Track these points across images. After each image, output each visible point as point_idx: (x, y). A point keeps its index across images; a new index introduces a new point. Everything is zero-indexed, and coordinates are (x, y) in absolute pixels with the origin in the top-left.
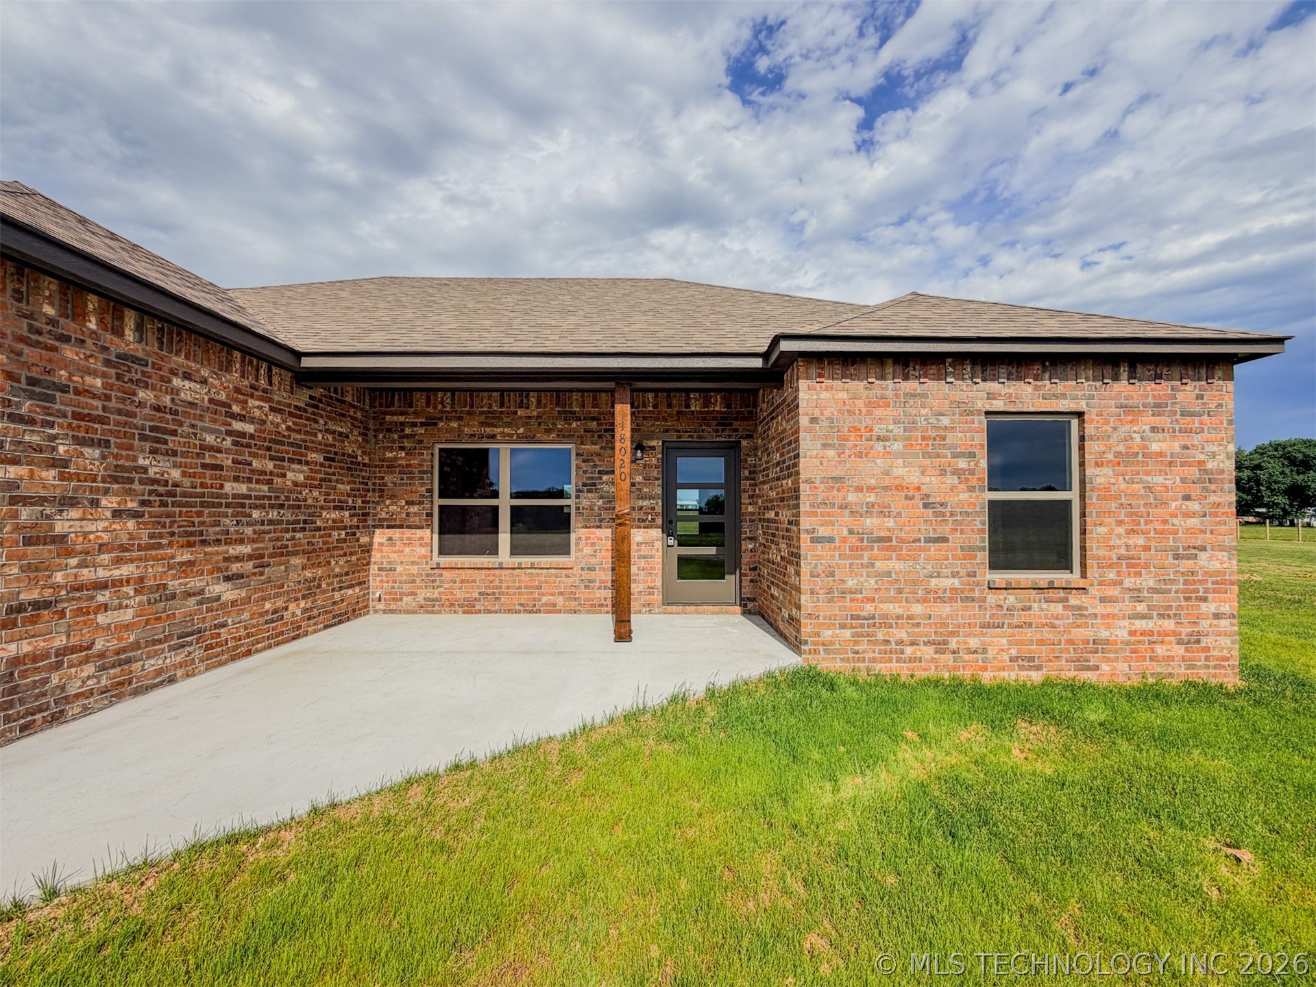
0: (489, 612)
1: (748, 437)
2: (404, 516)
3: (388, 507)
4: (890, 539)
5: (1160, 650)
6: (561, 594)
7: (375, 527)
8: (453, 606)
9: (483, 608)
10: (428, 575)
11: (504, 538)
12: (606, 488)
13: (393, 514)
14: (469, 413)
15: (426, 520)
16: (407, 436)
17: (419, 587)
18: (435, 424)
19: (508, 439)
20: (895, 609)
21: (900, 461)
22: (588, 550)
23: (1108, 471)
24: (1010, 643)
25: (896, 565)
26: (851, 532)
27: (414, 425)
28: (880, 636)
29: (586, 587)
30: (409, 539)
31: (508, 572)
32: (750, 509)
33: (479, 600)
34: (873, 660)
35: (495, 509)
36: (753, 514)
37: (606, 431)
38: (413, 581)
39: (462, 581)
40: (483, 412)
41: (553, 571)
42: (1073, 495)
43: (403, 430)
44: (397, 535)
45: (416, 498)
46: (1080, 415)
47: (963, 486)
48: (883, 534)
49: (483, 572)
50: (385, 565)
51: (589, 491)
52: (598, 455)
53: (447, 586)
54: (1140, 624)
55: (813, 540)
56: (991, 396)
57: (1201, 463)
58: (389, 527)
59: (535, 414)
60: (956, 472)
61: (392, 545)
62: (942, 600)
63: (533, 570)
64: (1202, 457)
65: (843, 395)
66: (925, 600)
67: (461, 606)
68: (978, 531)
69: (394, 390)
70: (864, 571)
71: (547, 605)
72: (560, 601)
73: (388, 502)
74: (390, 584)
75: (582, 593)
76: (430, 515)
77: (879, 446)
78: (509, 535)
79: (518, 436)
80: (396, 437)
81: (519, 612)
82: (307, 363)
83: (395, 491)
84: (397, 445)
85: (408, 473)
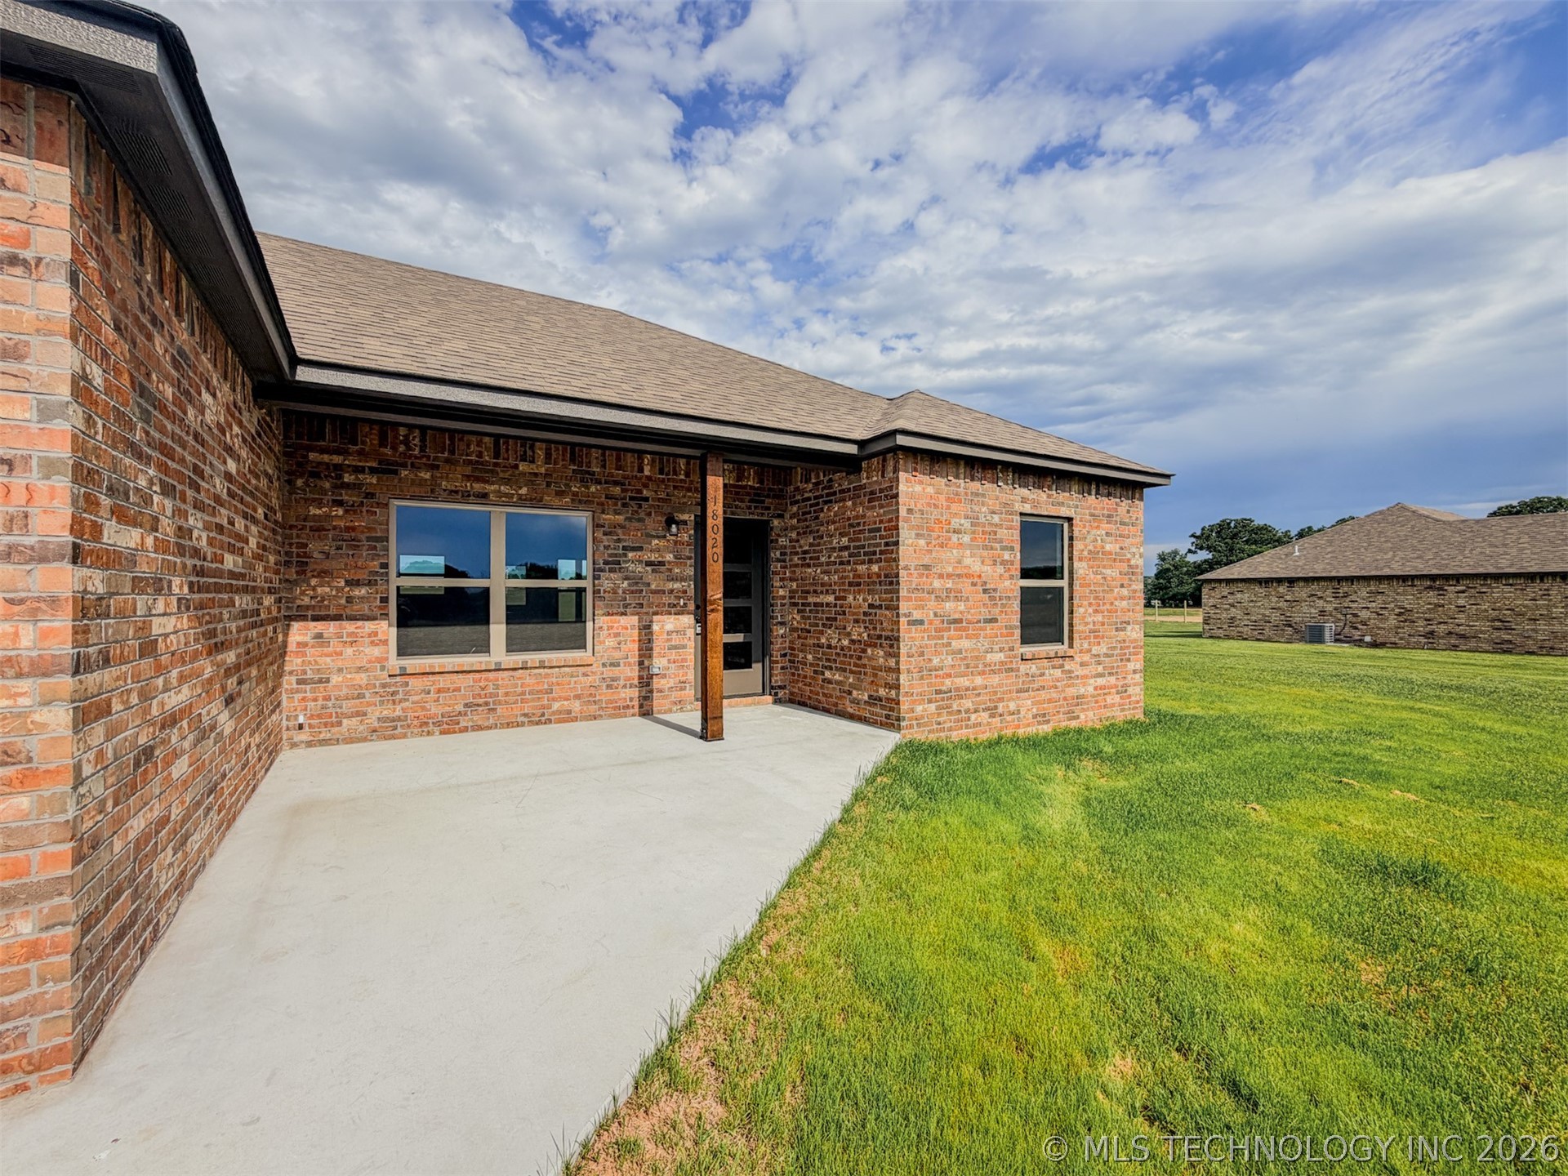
0: (480, 728)
1: (781, 516)
2: (343, 601)
3: (314, 589)
4: (961, 621)
5: (1109, 700)
6: (577, 697)
7: (290, 618)
8: (425, 726)
9: (471, 724)
10: (384, 686)
11: (498, 630)
12: (631, 567)
13: (322, 601)
14: (447, 461)
15: (380, 608)
16: (347, 486)
17: (369, 704)
18: (395, 472)
19: (505, 500)
20: (964, 682)
21: (968, 552)
22: (610, 642)
23: (1084, 564)
24: (1033, 704)
25: (965, 644)
26: (936, 615)
27: (358, 470)
28: (955, 707)
29: (608, 687)
30: (350, 635)
31: (506, 674)
32: (781, 592)
33: (465, 714)
34: (950, 729)
35: (485, 592)
36: (784, 597)
37: (632, 498)
38: (360, 696)
39: (439, 691)
40: (470, 462)
41: (567, 669)
42: (1065, 583)
43: (340, 477)
44: (331, 630)
45: (363, 575)
46: (1070, 520)
47: (1007, 575)
48: (957, 616)
49: (471, 676)
50: (309, 675)
51: (611, 571)
52: (623, 527)
53: (416, 698)
54: (1100, 681)
55: (910, 623)
56: (1024, 500)
57: (1129, 560)
58: (316, 619)
59: (543, 470)
60: (1003, 563)
61: (321, 645)
62: (993, 672)
63: (542, 670)
64: (1129, 556)
65: (930, 490)
66: (983, 673)
67: (437, 724)
68: (1013, 615)
69: (323, 417)
70: (945, 649)
71: (559, 712)
72: (576, 706)
73: (313, 582)
74: (320, 702)
75: (604, 695)
76: (385, 600)
77: (955, 537)
78: (504, 626)
79: (520, 497)
80: (327, 485)
81: (523, 724)
82: (304, 374)
83: (326, 565)
84: (329, 497)
85: (350, 539)
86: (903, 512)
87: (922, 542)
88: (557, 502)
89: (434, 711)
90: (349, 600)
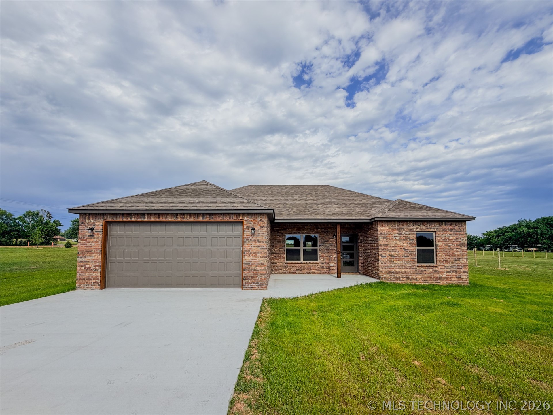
0: (299, 274)
1: (360, 233)
3: (275, 249)
4: (397, 257)
5: (453, 279)
6: (316, 269)
7: (272, 253)
8: (290, 272)
9: (297, 273)
10: (284, 265)
11: (302, 256)
12: (326, 245)
13: (276, 251)
14: (293, 227)
16: (279, 233)
18: (286, 229)
19: (303, 233)
20: (398, 270)
21: (399, 241)
22: (322, 259)
23: (441, 243)
24: (422, 277)
25: (398, 262)
26: (389, 255)
27: (281, 230)
28: (395, 276)
29: (322, 268)
30: (280, 257)
31: (303, 264)
32: (361, 250)
33: (297, 271)
34: (394, 281)
35: (300, 249)
36: (361, 251)
37: (326, 231)
38: (281, 267)
39: (292, 267)
40: (297, 227)
41: (314, 264)
42: (434, 248)
43: (278, 231)
44: (277, 255)
45: (281, 247)
46: (435, 232)
47: (412, 246)
48: (396, 256)
49: (298, 264)
50: (274, 263)
51: (322, 245)
52: (324, 237)
53: (289, 268)
54: (448, 274)
55: (381, 257)
56: (417, 228)
58: (275, 254)
59: (309, 227)
60: (410, 243)
61: (276, 258)
62: (408, 269)
63: (310, 264)
64: (460, 240)
65: (387, 228)
66: (404, 269)
67: (292, 272)
68: (415, 255)
70: (392, 263)
71: (312, 272)
72: (316, 271)
74: (276, 267)
75: (321, 270)
76: (284, 251)
77: (394, 238)
81: (306, 274)
82: (276, 221)
83: (276, 245)
84: (277, 234)
85: (279, 241)
86: (379, 233)
87: (385, 239)
88: (312, 233)
89: (292, 270)
90: (279, 251)
